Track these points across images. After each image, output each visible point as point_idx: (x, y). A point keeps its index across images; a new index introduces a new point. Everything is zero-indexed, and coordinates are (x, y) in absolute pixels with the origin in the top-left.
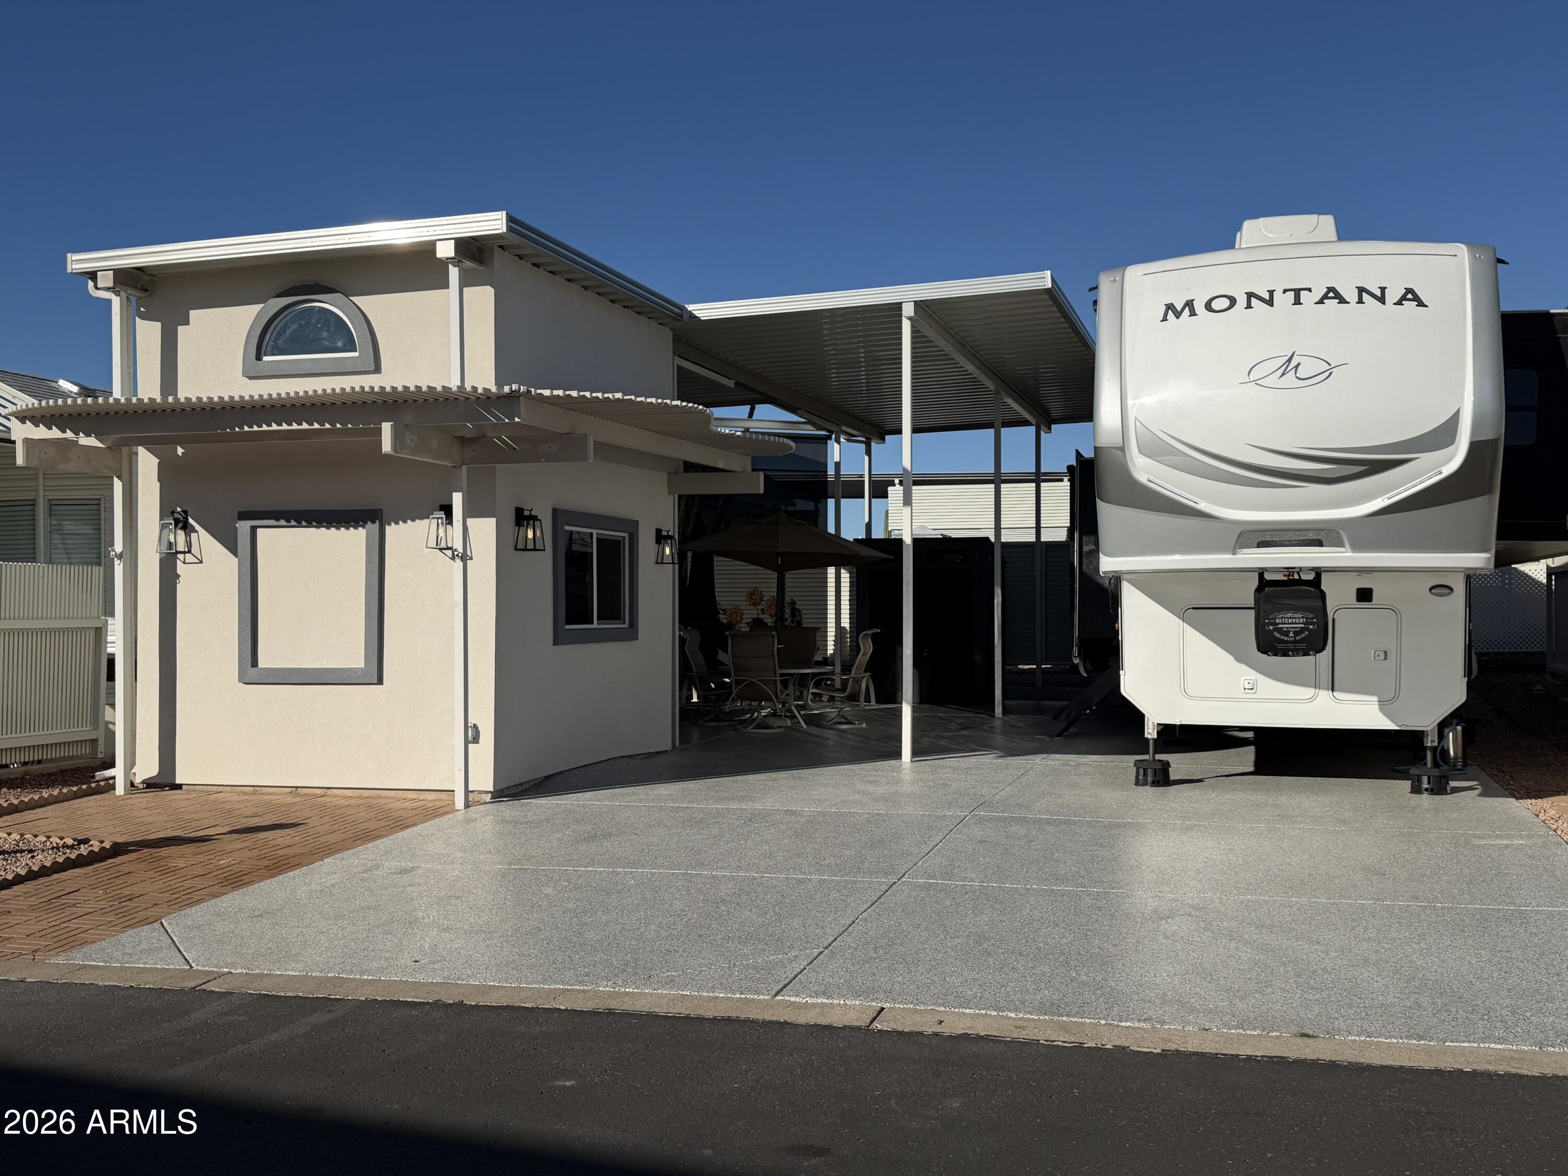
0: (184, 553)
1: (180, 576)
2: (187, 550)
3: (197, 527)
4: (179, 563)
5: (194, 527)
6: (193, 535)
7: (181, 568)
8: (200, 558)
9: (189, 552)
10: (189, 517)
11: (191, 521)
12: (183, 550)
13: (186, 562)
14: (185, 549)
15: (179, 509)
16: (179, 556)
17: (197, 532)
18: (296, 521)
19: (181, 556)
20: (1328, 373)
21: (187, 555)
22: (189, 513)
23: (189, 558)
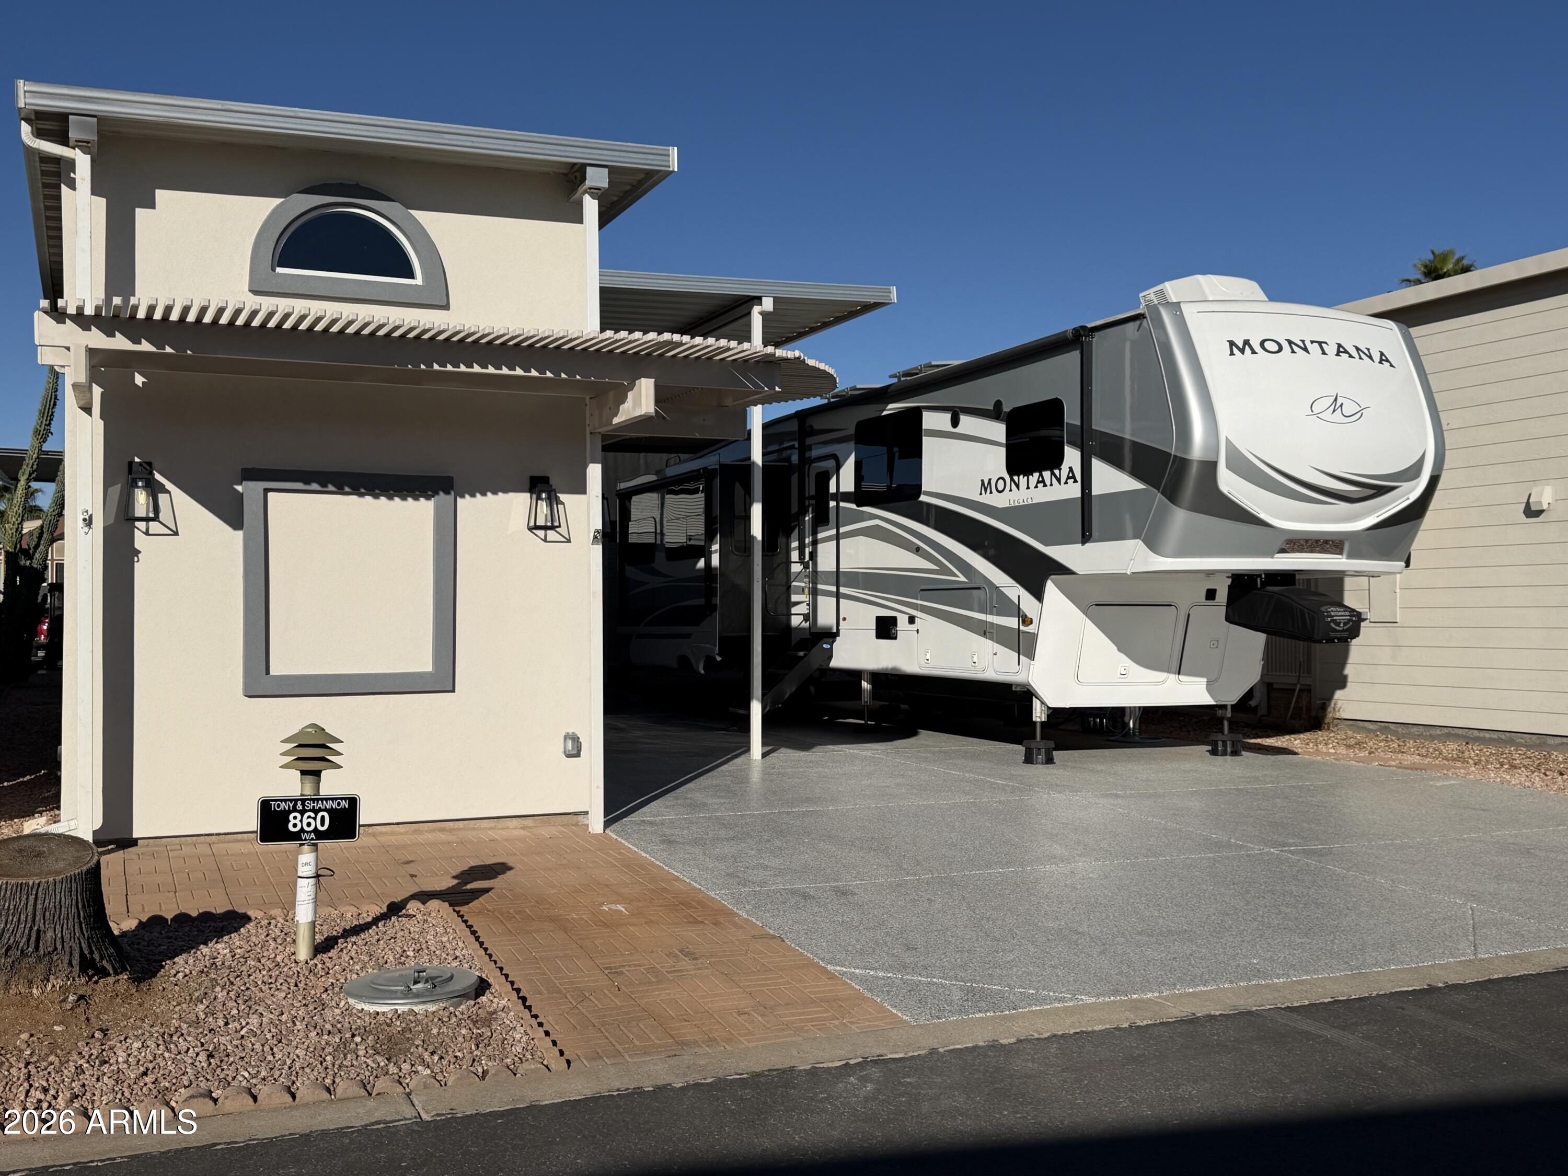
0: (147, 519)
1: (140, 552)
2: (151, 515)
3: (169, 485)
4: (137, 534)
5: (164, 486)
6: (162, 498)
7: (140, 541)
8: (175, 530)
9: (156, 518)
10: (155, 472)
11: (158, 476)
12: (144, 515)
13: (150, 533)
14: (148, 512)
15: (137, 460)
16: (137, 524)
17: (168, 492)
18: (334, 485)
19: (141, 525)
20: (1359, 414)
21: (151, 523)
22: (155, 464)
23: (154, 527)
